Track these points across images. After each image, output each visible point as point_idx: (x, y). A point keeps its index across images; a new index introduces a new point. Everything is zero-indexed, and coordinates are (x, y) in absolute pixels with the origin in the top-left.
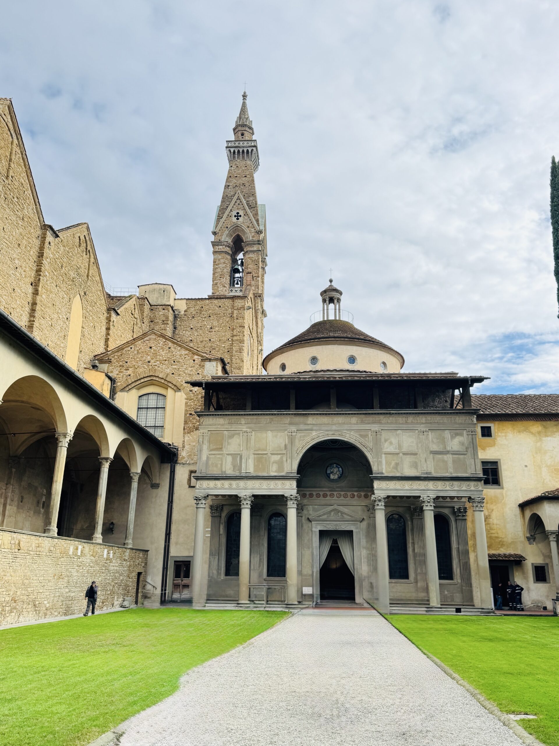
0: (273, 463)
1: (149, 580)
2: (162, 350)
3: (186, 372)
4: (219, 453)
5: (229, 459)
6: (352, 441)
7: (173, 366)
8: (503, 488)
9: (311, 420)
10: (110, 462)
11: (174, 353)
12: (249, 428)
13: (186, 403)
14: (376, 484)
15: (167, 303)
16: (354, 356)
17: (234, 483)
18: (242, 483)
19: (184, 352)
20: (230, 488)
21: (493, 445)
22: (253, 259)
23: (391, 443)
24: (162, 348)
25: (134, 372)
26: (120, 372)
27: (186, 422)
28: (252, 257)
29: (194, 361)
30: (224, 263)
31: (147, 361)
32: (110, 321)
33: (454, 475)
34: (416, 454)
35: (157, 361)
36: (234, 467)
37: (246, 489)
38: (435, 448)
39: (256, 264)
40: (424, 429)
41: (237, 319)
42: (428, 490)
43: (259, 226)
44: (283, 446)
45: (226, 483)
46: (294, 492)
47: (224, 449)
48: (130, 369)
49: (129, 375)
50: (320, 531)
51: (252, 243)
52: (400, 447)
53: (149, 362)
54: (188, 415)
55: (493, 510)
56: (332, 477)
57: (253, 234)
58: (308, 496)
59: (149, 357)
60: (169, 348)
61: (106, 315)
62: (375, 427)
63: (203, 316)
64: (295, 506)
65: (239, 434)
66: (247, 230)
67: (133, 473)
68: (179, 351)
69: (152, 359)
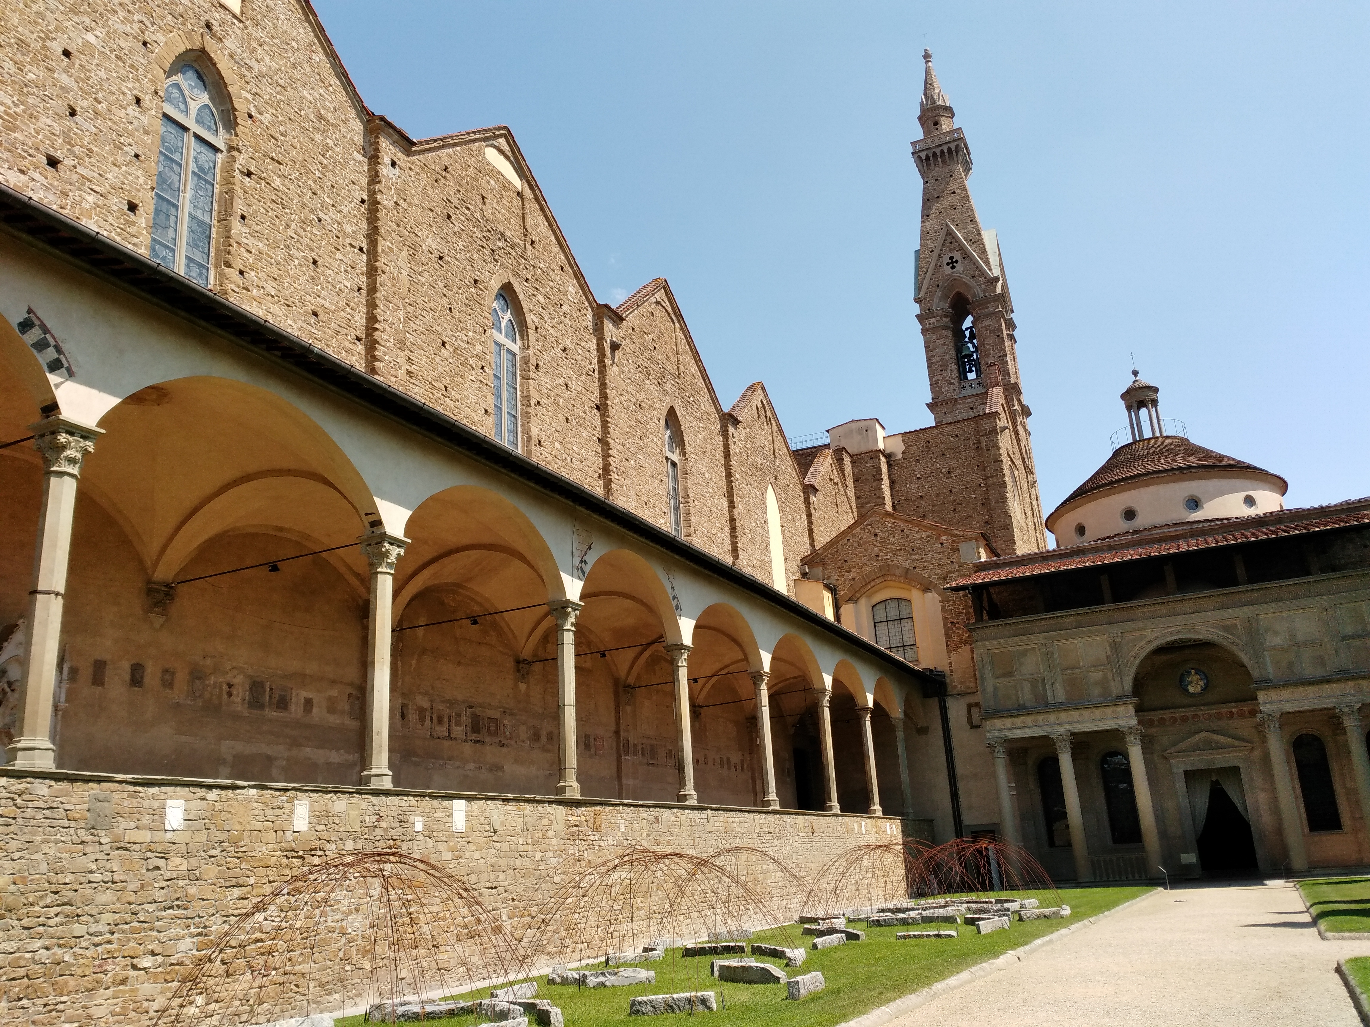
2: (891, 535)
3: (934, 562)
7: (914, 557)
11: (910, 538)
13: (943, 608)
19: (924, 533)
24: (892, 532)
25: (859, 574)
26: (840, 576)
27: (947, 636)
29: (942, 544)
31: (874, 555)
35: (889, 552)
48: (853, 570)
49: (853, 579)
50: (1185, 771)
53: (877, 556)
54: (949, 625)
56: (1191, 690)
59: (876, 549)
60: (902, 531)
68: (917, 532)
69: (881, 551)
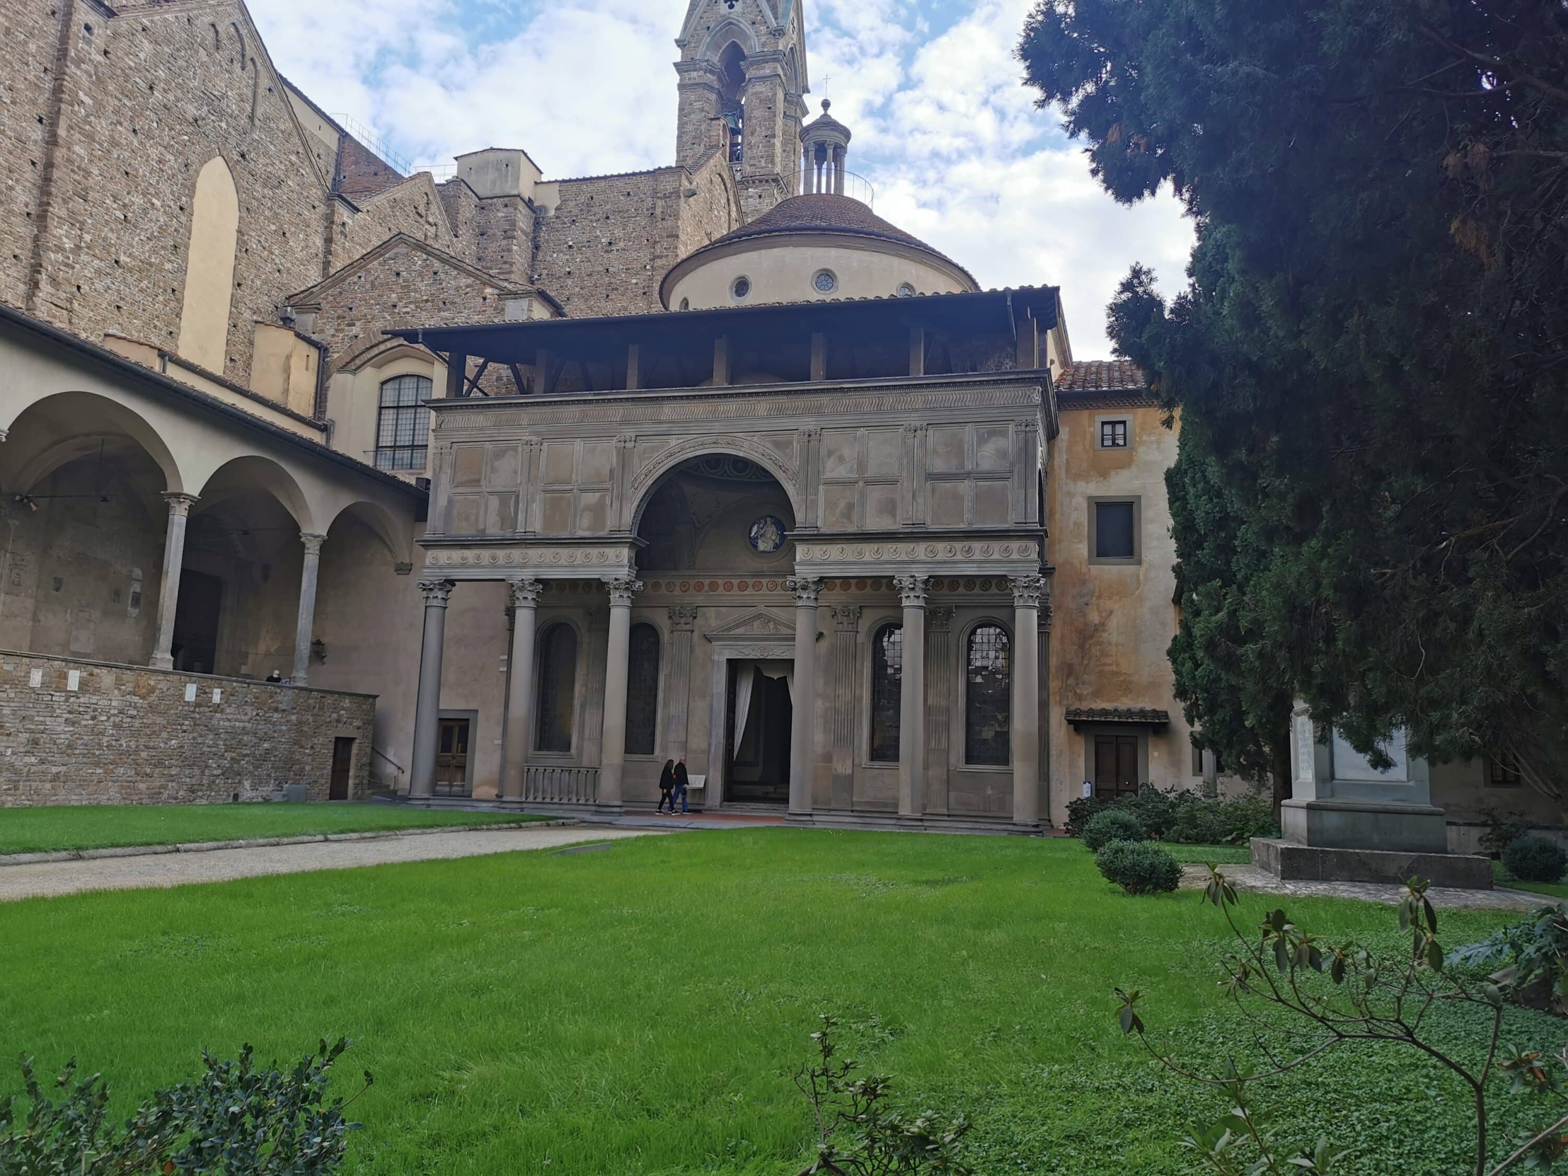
0: (584, 510)
1: (391, 755)
2: (420, 279)
4: (474, 490)
5: (494, 502)
6: (755, 457)
7: (442, 313)
8: (1139, 563)
9: (668, 411)
10: (188, 503)
11: (444, 284)
12: (536, 433)
14: (801, 551)
15: (515, 192)
16: (831, 272)
17: (501, 554)
18: (516, 554)
19: (464, 281)
20: (494, 566)
21: (1127, 464)
22: (763, 96)
23: (841, 459)
24: (421, 274)
25: (364, 330)
26: (337, 330)
28: (762, 93)
29: (485, 299)
30: (702, 110)
31: (390, 304)
32: (332, 222)
33: (977, 526)
34: (894, 482)
35: (411, 303)
36: (503, 520)
37: (524, 566)
38: (939, 465)
39: (770, 108)
40: (918, 424)
41: (663, 219)
42: (913, 562)
43: (776, 18)
44: (606, 471)
45: (486, 554)
46: (624, 573)
47: (483, 482)
48: (358, 324)
49: (356, 337)
50: (729, 661)
51: (763, 59)
52: (862, 466)
53: (394, 306)
55: (1111, 612)
56: (762, 546)
57: (763, 39)
58: (706, 588)
59: (394, 295)
60: (435, 273)
61: (322, 209)
62: (809, 423)
63: (594, 218)
64: (628, 603)
65: (515, 449)
66: (750, 31)
67: (306, 535)
68: (455, 278)
69: (400, 299)
